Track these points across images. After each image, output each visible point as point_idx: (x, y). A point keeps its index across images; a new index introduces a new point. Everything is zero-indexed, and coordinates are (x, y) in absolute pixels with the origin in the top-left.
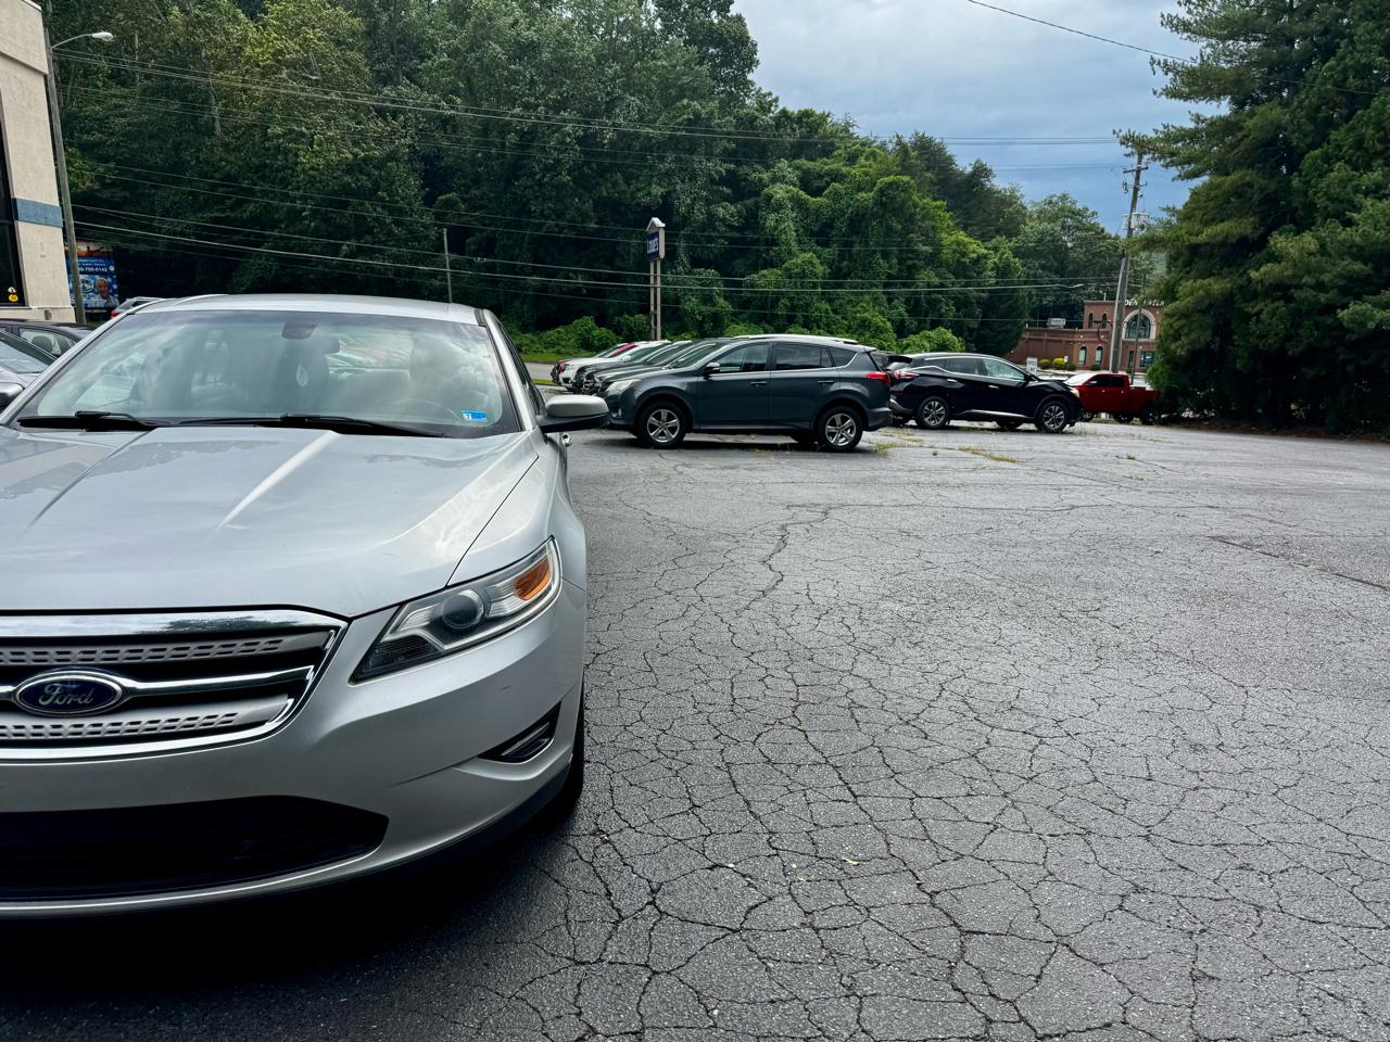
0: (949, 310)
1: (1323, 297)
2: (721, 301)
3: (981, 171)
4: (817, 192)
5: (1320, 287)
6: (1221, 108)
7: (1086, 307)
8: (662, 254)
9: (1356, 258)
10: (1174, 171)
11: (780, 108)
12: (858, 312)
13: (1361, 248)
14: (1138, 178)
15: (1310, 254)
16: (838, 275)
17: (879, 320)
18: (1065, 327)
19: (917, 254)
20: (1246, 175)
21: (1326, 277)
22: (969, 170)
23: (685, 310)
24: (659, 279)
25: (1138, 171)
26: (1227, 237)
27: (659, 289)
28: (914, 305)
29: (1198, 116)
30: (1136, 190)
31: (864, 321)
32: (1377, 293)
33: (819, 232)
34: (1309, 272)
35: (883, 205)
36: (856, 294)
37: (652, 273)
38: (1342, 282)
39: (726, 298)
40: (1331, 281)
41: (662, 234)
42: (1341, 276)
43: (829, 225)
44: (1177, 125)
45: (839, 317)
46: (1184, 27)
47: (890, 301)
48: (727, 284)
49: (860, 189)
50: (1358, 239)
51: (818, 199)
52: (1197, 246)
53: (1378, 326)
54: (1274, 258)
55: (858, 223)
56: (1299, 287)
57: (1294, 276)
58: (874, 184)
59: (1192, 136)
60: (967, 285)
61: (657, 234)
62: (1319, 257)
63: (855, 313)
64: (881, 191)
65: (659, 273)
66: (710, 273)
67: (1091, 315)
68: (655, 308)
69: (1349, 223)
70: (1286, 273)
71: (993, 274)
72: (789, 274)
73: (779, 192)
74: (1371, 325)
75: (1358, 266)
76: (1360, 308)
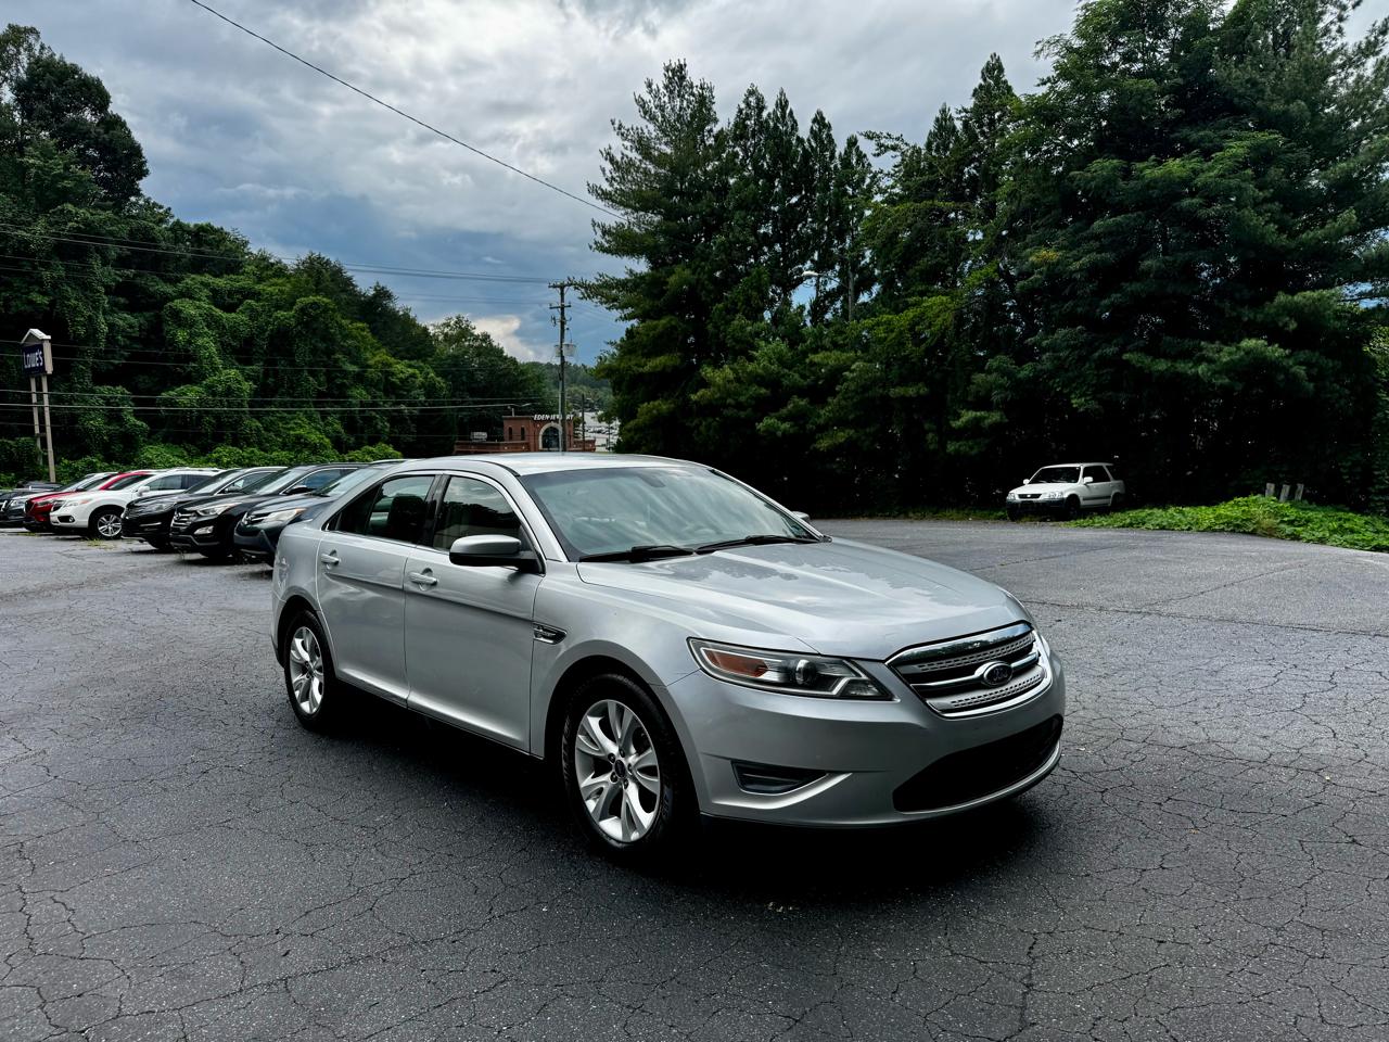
0: (384, 425)
1: (743, 414)
2: (133, 419)
3: (382, 294)
4: (230, 308)
5: (740, 406)
6: (641, 266)
7: (505, 422)
8: (49, 369)
9: (760, 385)
10: (617, 313)
11: (175, 219)
12: (292, 429)
13: (762, 377)
14: (562, 314)
15: (729, 381)
16: (264, 392)
17: (314, 437)
18: (487, 439)
19: (345, 374)
20: (671, 320)
21: (742, 399)
22: (372, 292)
23: (86, 429)
24: (46, 397)
25: (563, 308)
26: (664, 368)
27: (47, 409)
28: (350, 423)
29: (631, 271)
30: (563, 324)
31: (299, 437)
32: (777, 410)
33: (240, 350)
34: (729, 395)
35: (307, 325)
36: (289, 412)
37: (34, 389)
38: (753, 402)
39: (137, 417)
40: (746, 401)
41: (47, 348)
42: (751, 397)
43: (249, 342)
44: (610, 276)
45: (272, 434)
46: (605, 196)
47: (323, 418)
48: (137, 402)
49: (278, 307)
50: (760, 371)
51: (233, 315)
52: (641, 375)
53: (784, 433)
54: (704, 384)
55: (282, 341)
56: (726, 406)
57: (721, 398)
58: (294, 303)
59: (621, 284)
60: (398, 403)
61: (41, 347)
62: (735, 384)
63: (289, 429)
64: (302, 310)
65: (45, 389)
66: (120, 391)
67: (510, 429)
68: (43, 429)
69: (751, 359)
70: (716, 396)
71: (422, 391)
72: (210, 389)
73: (188, 308)
74: (779, 433)
75: (763, 391)
76: (770, 421)
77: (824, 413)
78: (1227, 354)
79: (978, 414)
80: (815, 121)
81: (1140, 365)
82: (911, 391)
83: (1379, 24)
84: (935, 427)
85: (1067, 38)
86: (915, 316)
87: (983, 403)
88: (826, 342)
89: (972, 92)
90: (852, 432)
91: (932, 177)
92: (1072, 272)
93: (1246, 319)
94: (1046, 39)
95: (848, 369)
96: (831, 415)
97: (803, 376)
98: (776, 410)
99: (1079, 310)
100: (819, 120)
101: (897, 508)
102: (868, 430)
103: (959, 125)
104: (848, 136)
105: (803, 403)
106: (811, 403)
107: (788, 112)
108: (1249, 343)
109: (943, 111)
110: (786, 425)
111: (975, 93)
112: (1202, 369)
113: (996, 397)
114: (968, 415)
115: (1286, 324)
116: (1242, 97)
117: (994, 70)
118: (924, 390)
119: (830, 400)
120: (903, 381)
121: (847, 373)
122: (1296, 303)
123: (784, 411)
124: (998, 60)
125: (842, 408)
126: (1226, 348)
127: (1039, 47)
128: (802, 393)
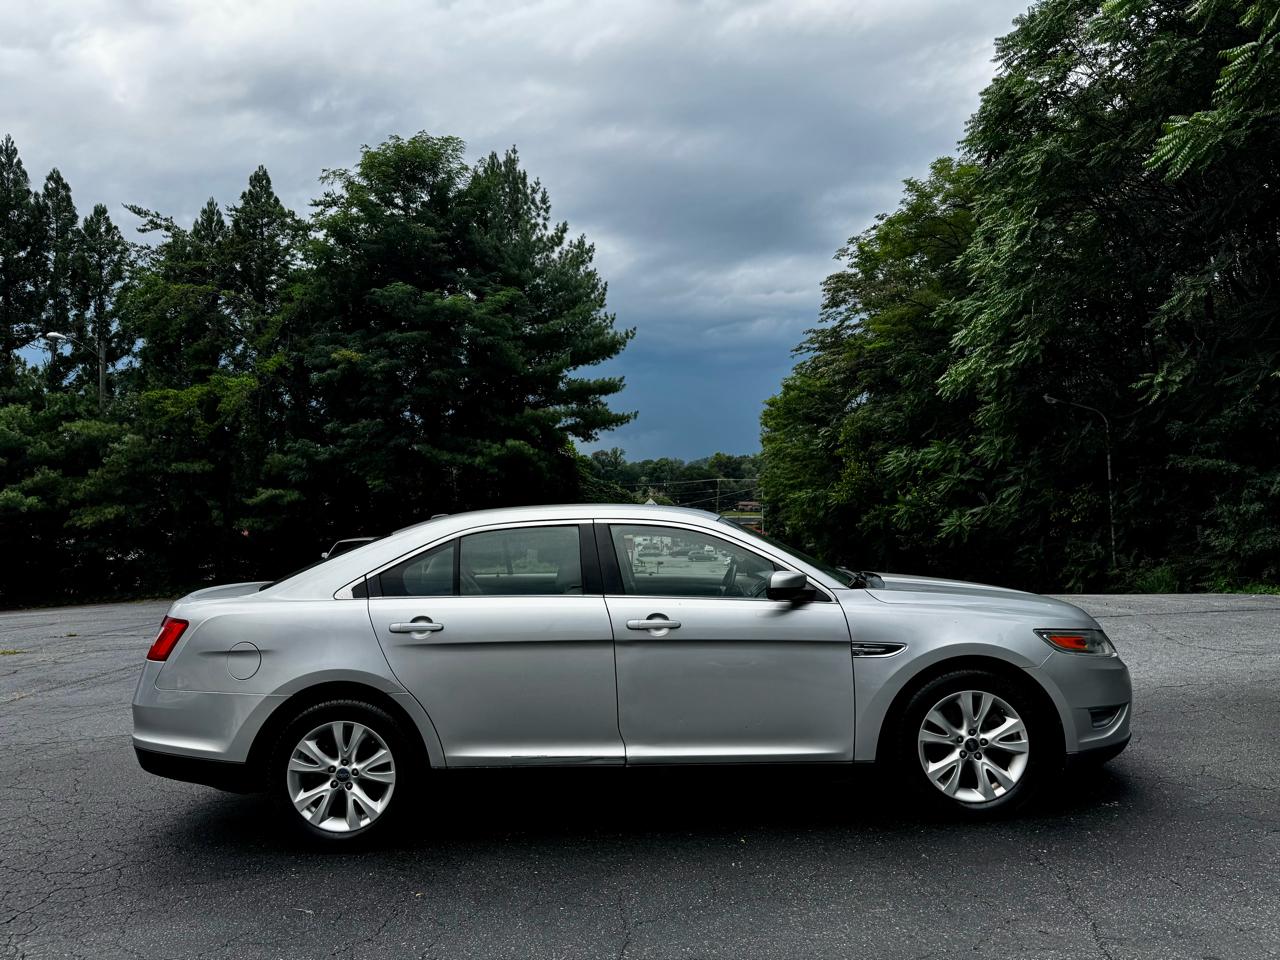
32: (20, 482)
53: (29, 510)
74: (23, 509)
76: (11, 494)
77: (84, 486)
78: (496, 450)
79: (277, 491)
80: (50, 178)
81: (429, 455)
82: (197, 467)
83: (561, 225)
84: (218, 504)
85: (351, 174)
86: (202, 394)
87: (278, 480)
88: (81, 409)
89: (241, 194)
90: (122, 508)
91: (199, 263)
92: (373, 373)
93: (503, 424)
94: (332, 169)
95: (118, 439)
96: (93, 489)
97: (52, 447)
98: (17, 481)
99: (376, 405)
100: (55, 177)
101: (169, 588)
102: (137, 507)
103: (228, 222)
104: (97, 203)
105: (53, 475)
106: (64, 475)
107: (15, 161)
108: (510, 442)
109: (210, 204)
110: (32, 500)
111: (244, 196)
112: (478, 460)
113: (294, 476)
114: (264, 494)
115: (532, 431)
116: (490, 257)
117: (260, 179)
118: (209, 467)
119: (90, 472)
120: (181, 457)
121: (116, 445)
122: (538, 415)
123: (28, 482)
124: (265, 173)
125: (106, 481)
126: (495, 445)
127: (324, 175)
128: (52, 464)
